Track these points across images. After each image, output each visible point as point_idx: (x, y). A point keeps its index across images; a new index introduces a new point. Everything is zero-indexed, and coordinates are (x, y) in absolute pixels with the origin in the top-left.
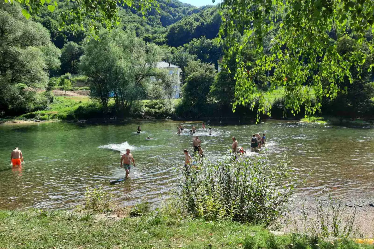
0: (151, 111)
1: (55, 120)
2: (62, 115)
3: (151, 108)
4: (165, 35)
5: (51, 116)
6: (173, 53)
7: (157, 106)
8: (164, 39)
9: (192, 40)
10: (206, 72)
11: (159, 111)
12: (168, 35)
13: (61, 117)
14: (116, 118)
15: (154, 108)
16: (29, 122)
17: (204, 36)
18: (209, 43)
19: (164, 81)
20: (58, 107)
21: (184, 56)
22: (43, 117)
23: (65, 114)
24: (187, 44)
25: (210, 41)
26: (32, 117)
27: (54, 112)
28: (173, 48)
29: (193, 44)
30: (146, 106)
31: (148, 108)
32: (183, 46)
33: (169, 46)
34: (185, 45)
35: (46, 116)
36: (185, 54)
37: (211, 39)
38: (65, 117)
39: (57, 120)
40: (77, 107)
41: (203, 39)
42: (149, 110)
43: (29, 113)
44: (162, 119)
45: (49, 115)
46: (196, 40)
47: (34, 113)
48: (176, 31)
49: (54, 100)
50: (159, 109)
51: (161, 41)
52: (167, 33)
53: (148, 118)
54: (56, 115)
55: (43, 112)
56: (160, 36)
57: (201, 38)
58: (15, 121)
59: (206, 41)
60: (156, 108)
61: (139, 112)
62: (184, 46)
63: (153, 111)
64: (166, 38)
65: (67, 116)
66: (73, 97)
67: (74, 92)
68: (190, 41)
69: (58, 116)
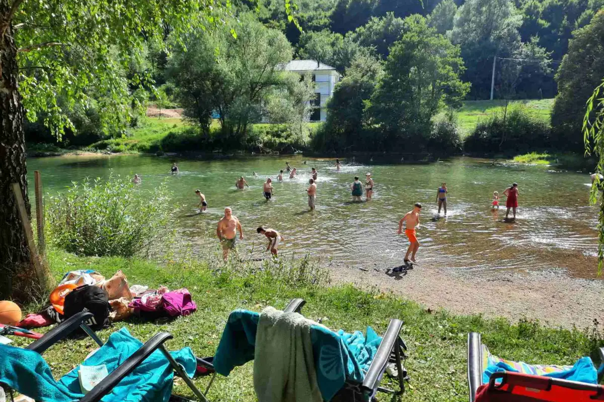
0: (275, 140)
1: (133, 152)
2: (144, 146)
3: (274, 137)
4: (329, 13)
5: (129, 147)
6: (333, 45)
7: (284, 134)
8: (326, 20)
9: (371, 20)
10: (363, 76)
11: (286, 141)
12: (334, 13)
13: (142, 149)
14: (221, 151)
15: (279, 136)
16: (99, 155)
17: (392, 13)
18: (400, 25)
19: (291, 92)
20: (142, 133)
21: (350, 49)
22: (117, 148)
23: (148, 145)
24: (361, 28)
25: (402, 22)
26: (103, 147)
27: (134, 140)
28: (338, 35)
29: (371, 27)
30: (268, 133)
31: (270, 136)
32: (354, 32)
33: (331, 33)
34: (357, 30)
35: (122, 147)
36: (353, 46)
37: (403, 18)
38: (148, 147)
39: (136, 153)
40: (167, 133)
41: (389, 17)
42: (271, 140)
43: (99, 142)
44: (289, 153)
45: (126, 145)
46: (376, 19)
47: (106, 141)
48: (347, 6)
49: (139, 123)
50: (286, 139)
51: (322, 24)
52: (333, 9)
53: (268, 153)
54: (136, 144)
55: (118, 140)
56: (320, 15)
57: (385, 15)
58: (79, 152)
59: (394, 21)
60: (283, 137)
61: (255, 143)
62: (356, 32)
63: (278, 140)
64: (330, 17)
65: (151, 147)
66: (172, 118)
67: (175, 111)
68: (367, 23)
69: (138, 146)
